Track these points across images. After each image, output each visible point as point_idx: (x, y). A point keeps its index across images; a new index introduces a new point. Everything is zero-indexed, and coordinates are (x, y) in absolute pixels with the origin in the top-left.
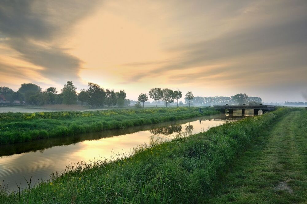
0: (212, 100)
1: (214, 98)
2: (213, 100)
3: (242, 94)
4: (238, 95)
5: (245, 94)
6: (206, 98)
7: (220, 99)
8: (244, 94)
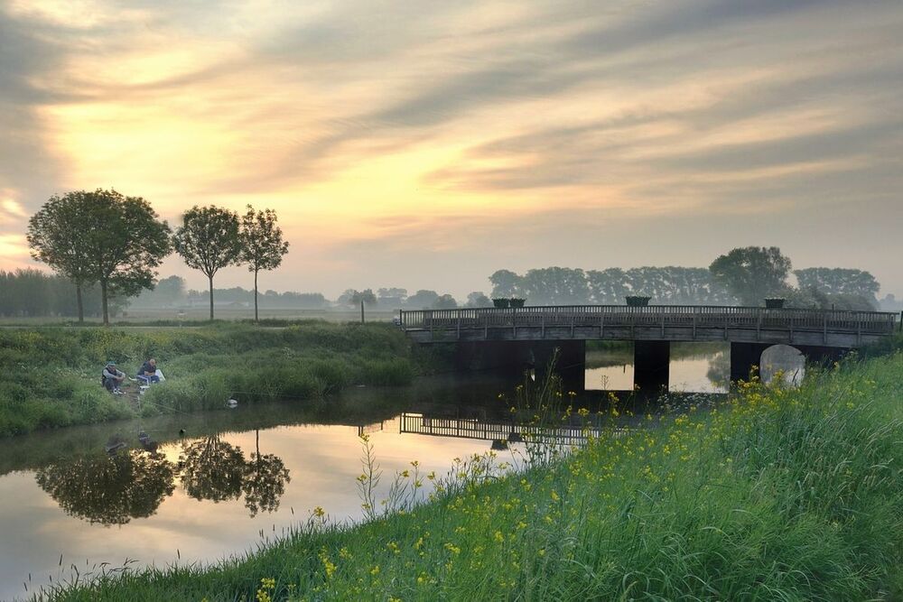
0: (626, 285)
1: (634, 272)
2: (630, 287)
3: (756, 250)
4: (737, 255)
5: (775, 251)
6: (595, 276)
7: (666, 278)
8: (772, 249)
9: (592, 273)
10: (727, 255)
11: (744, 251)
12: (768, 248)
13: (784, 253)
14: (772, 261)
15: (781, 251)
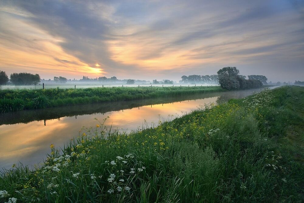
3: (230, 68)
9: (203, 76)
10: (222, 69)
11: (227, 68)
12: (233, 67)
13: (237, 69)
14: (234, 71)
15: (237, 68)
